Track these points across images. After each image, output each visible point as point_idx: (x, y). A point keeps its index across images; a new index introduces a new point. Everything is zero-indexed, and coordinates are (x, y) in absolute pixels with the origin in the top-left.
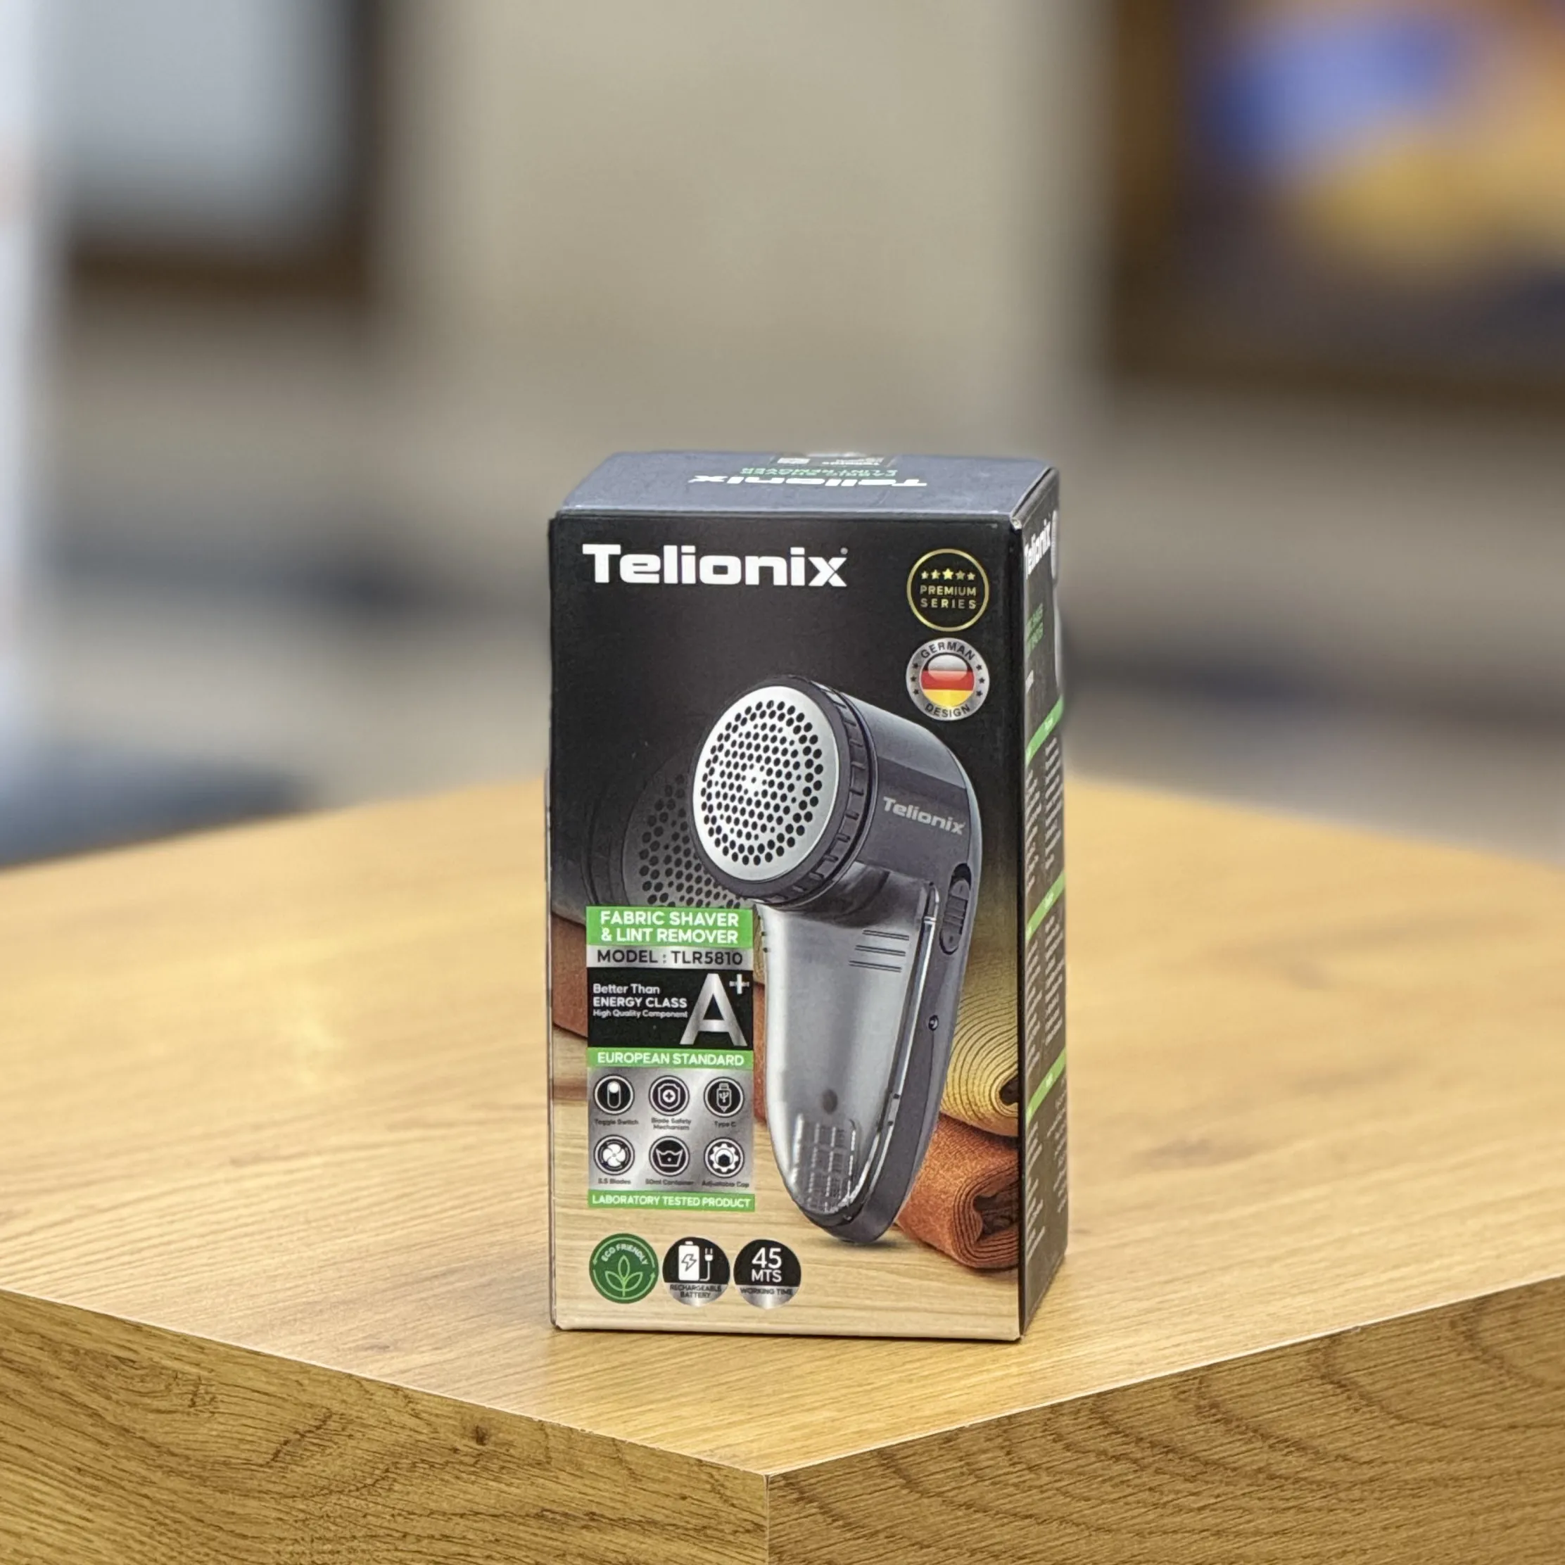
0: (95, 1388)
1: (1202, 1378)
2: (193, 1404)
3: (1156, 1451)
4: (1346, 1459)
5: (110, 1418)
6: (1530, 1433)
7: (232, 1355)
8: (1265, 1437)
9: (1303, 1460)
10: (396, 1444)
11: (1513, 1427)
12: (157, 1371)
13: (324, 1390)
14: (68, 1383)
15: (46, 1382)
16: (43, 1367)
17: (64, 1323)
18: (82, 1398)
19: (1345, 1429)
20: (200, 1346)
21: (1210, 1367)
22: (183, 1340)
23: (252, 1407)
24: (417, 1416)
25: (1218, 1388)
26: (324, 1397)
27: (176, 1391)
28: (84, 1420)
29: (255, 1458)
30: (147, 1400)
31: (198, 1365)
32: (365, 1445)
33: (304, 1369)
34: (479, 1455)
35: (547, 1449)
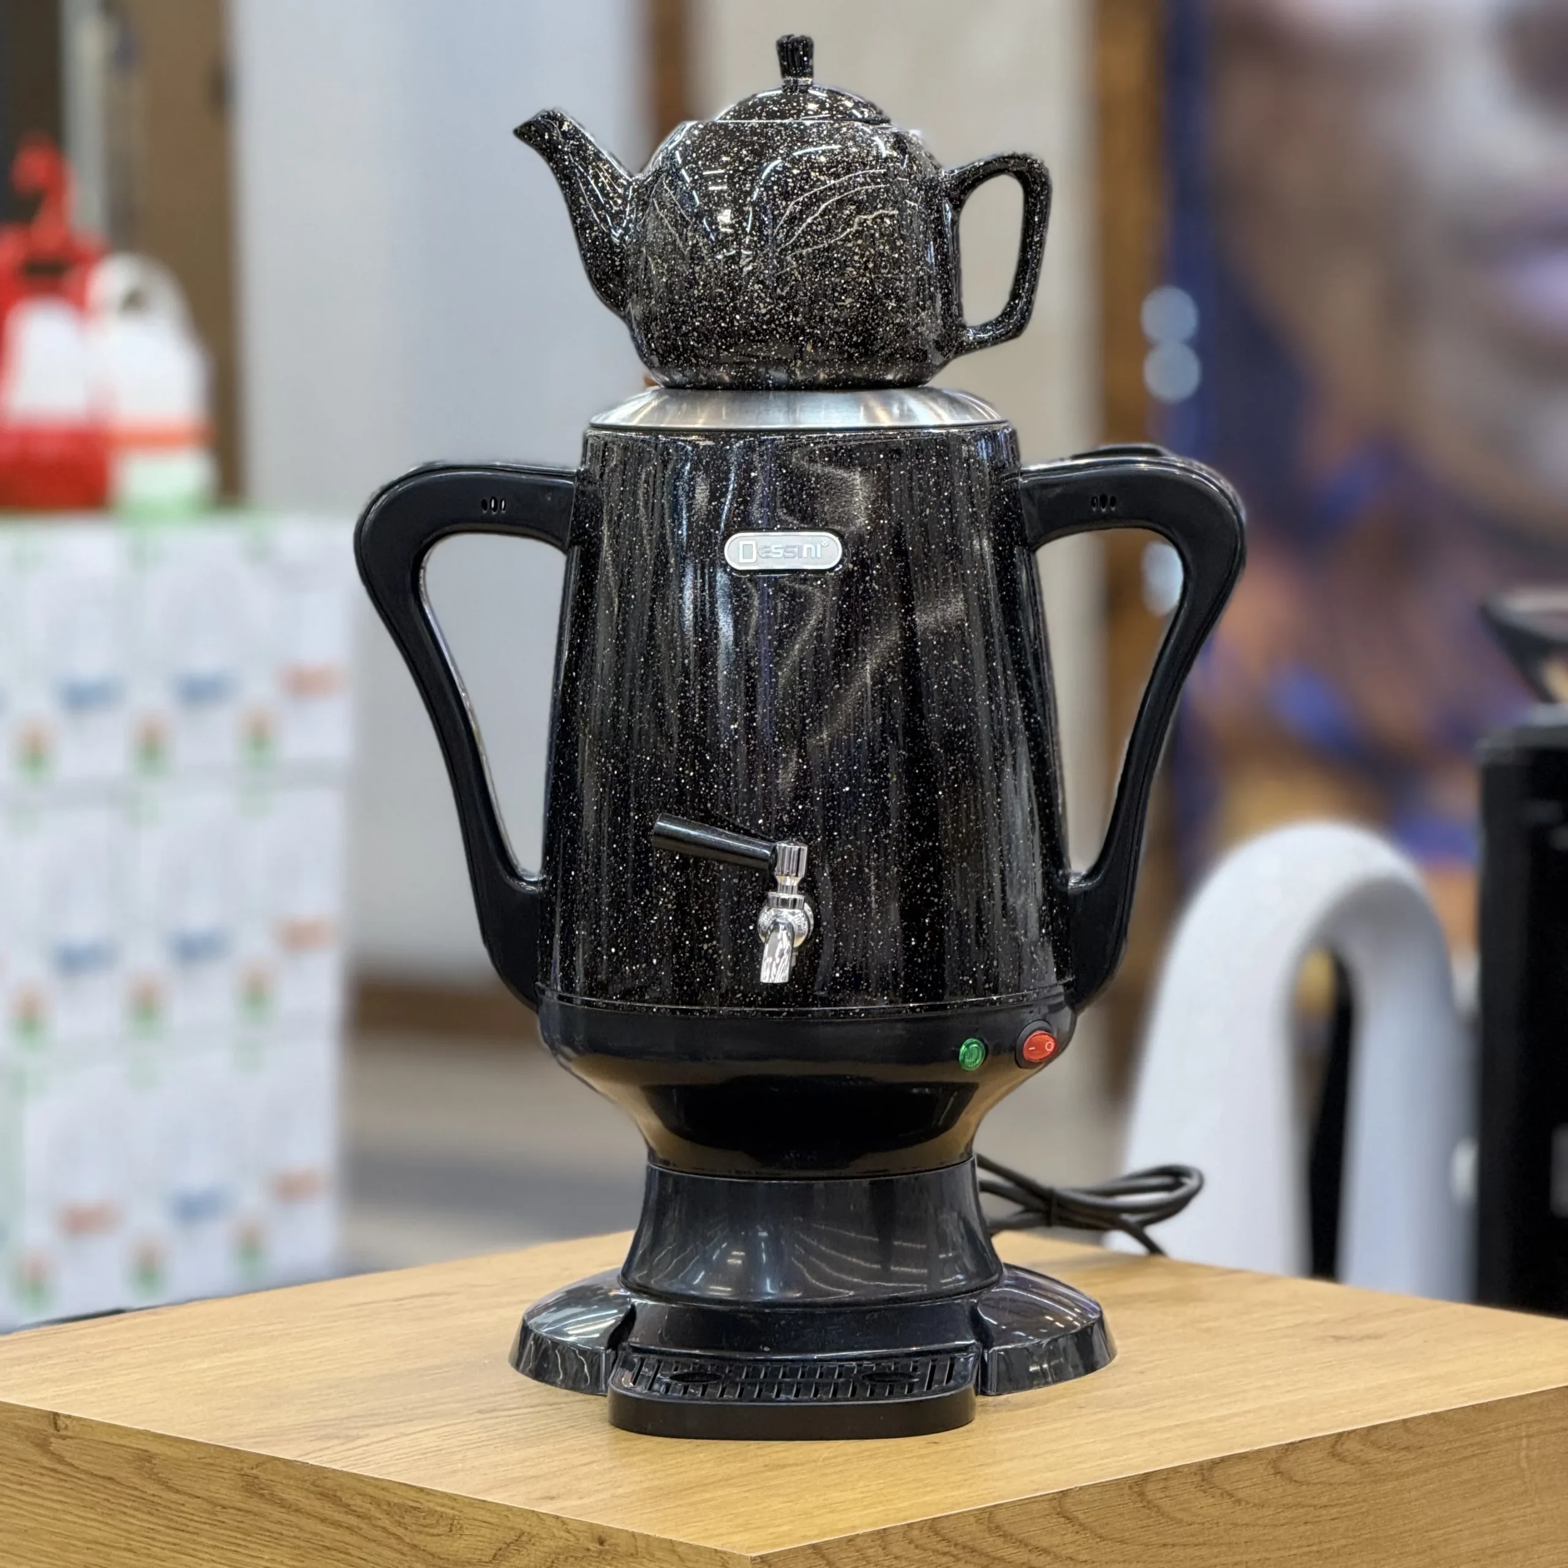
0: (400, 1524)
1: (991, 1511)
2: (451, 1531)
3: (967, 1550)
4: (1071, 1559)
5: (407, 1540)
6: (1176, 1548)
7: (472, 1503)
8: (1026, 1545)
9: (1048, 1558)
10: (557, 1547)
11: (1165, 1545)
12: (431, 1512)
13: (520, 1520)
14: (386, 1522)
15: (374, 1522)
16: (372, 1513)
17: (383, 1489)
18: (393, 1529)
19: (1072, 1543)
20: (453, 1498)
21: (995, 1506)
22: (445, 1495)
23: (483, 1531)
24: (568, 1532)
25: (1001, 1517)
26: (519, 1523)
27: (442, 1523)
28: (393, 1541)
29: (484, 1559)
30: (426, 1529)
31: (453, 1508)
32: (541, 1549)
33: (509, 1508)
34: (600, 1552)
35: (636, 1547)
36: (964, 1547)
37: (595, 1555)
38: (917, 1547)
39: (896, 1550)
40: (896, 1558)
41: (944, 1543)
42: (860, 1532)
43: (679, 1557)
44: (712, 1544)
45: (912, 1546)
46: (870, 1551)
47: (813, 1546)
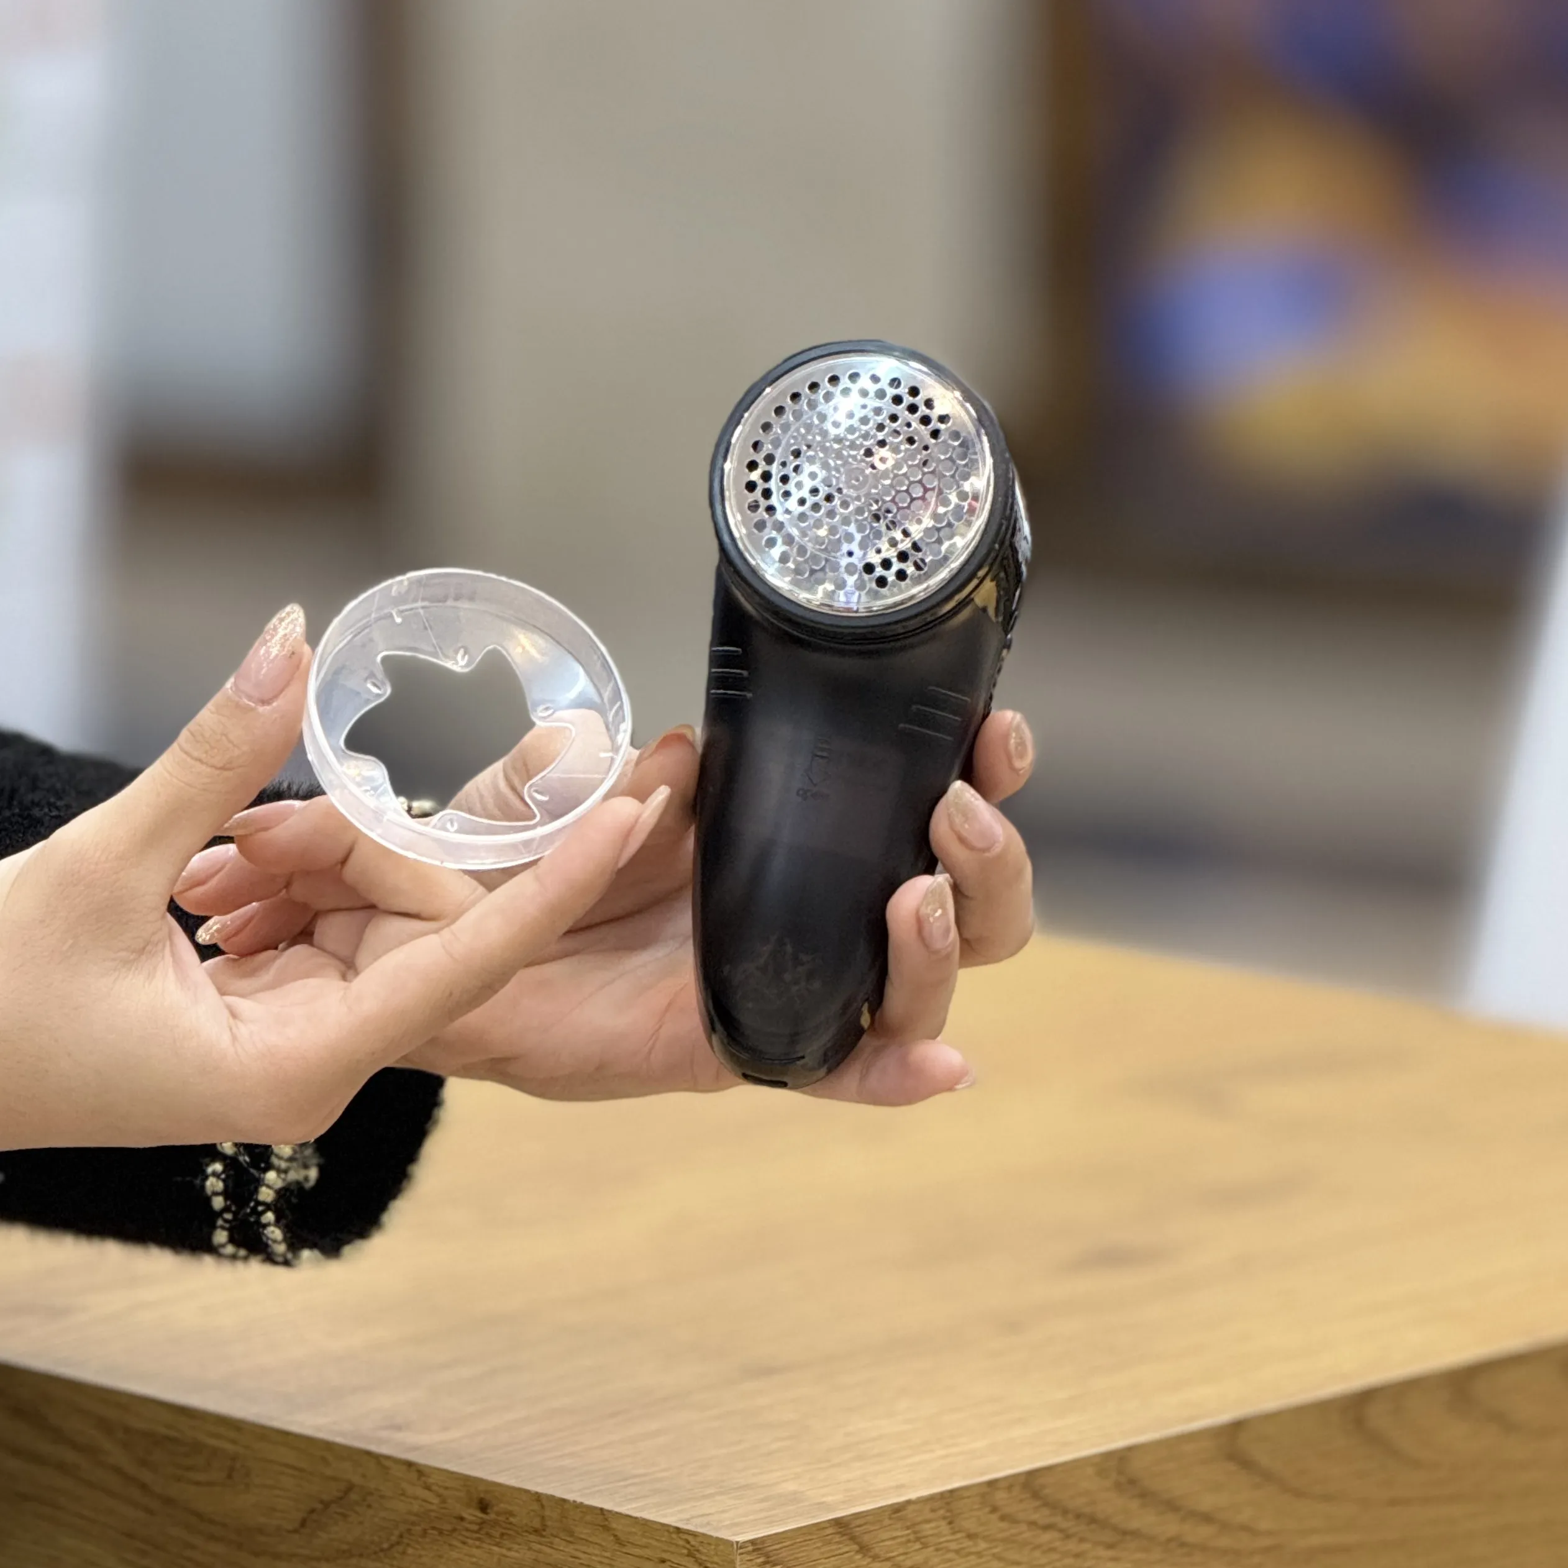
3: (1083, 1520)
5: (158, 1490)
8: (1177, 1510)
9: (1210, 1530)
10: (409, 1513)
13: (343, 1465)
21: (1129, 1448)
24: (428, 1489)
25: (1136, 1467)
26: (344, 1470)
27: (216, 1465)
29: (285, 1525)
30: (189, 1474)
31: (233, 1442)
32: (383, 1514)
33: (327, 1445)
34: (483, 1523)
35: (543, 1518)
36: (1078, 1516)
37: (476, 1527)
38: (1003, 1518)
39: (969, 1524)
40: (970, 1536)
41: (1046, 1511)
42: (913, 1495)
43: (615, 1536)
44: (671, 1517)
45: (994, 1517)
46: (927, 1526)
47: (838, 1523)
